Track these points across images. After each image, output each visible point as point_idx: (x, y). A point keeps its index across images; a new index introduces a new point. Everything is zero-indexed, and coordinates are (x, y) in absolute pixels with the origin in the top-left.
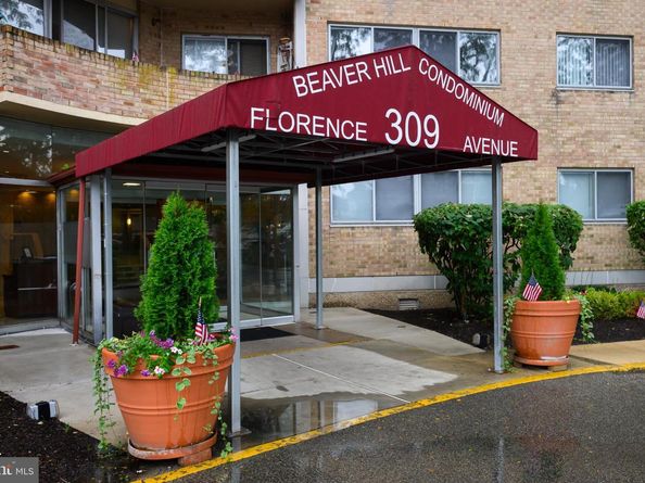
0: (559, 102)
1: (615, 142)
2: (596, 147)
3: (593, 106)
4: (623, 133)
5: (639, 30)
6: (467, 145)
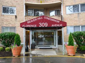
6: (53, 26)
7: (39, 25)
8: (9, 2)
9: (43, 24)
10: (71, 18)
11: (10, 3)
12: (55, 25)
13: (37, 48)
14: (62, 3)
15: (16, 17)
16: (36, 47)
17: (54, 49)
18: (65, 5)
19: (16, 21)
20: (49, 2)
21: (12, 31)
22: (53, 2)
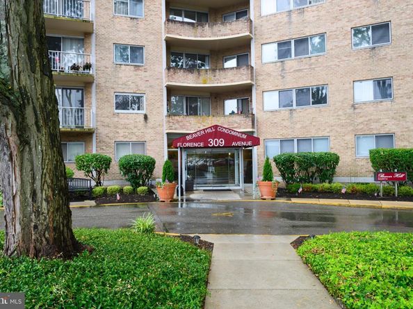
0: (355, 109)
1: (384, 123)
2: (374, 126)
3: (372, 109)
4: (389, 118)
5: (396, 74)
6: (234, 144)
7: (209, 143)
8: (130, 83)
9: (216, 141)
10: (275, 121)
11: (133, 86)
12: (239, 143)
13: (196, 190)
14: (254, 83)
15: (146, 117)
16: (195, 188)
17: (235, 191)
18: (260, 89)
19: (146, 126)
20: (224, 80)
21: (138, 152)
22: (232, 81)
